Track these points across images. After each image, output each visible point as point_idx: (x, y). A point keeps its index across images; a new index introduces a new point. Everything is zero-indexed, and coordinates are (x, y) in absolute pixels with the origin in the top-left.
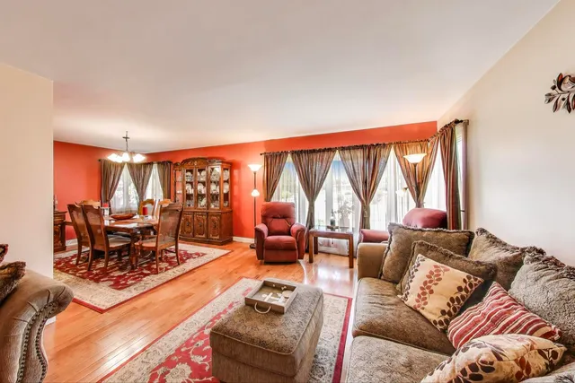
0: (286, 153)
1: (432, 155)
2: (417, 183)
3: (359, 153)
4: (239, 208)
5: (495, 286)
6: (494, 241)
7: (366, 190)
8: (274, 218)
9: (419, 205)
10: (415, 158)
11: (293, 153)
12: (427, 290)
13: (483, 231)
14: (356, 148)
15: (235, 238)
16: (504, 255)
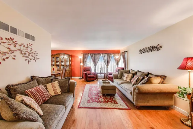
0: (89, 54)
1: (120, 56)
2: (118, 62)
3: (106, 55)
4: (74, 69)
5: (135, 75)
6: (133, 71)
7: (107, 63)
8: (87, 70)
9: (118, 67)
10: (117, 57)
11: (91, 54)
12: (127, 77)
13: (131, 70)
14: (105, 54)
15: (72, 77)
16: (135, 72)
